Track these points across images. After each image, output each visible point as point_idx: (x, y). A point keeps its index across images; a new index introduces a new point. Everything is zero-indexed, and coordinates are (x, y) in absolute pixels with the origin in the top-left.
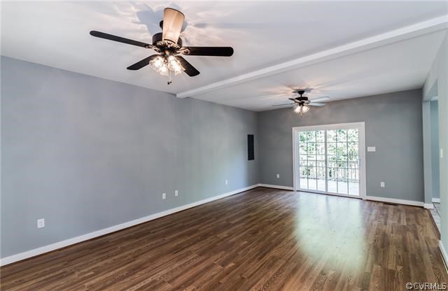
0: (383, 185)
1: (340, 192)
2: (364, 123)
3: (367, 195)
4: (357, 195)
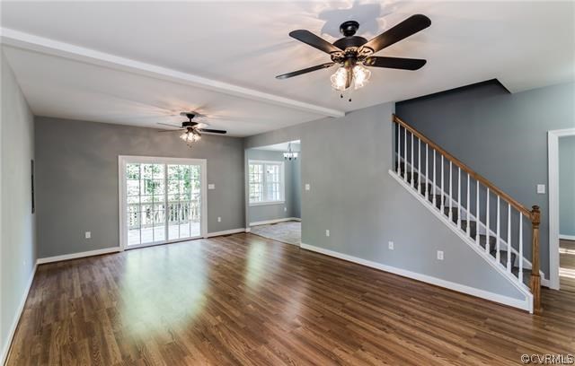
0: (219, 220)
1: (182, 237)
2: (205, 160)
3: (209, 232)
4: (198, 235)
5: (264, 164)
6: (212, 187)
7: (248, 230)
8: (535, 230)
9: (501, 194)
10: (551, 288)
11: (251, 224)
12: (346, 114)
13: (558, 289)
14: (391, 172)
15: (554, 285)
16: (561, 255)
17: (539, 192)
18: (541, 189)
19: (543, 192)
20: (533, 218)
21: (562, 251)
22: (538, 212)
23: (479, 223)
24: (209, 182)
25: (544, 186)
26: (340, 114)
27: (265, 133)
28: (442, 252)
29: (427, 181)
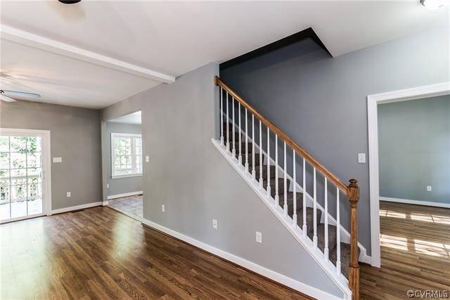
0: (69, 194)
2: (48, 131)
3: (53, 209)
4: (40, 212)
5: (132, 137)
6: (58, 160)
7: (105, 203)
8: (353, 210)
9: (317, 165)
10: (373, 265)
11: (109, 197)
12: (177, 78)
13: (379, 267)
14: (214, 141)
15: (375, 261)
16: (382, 218)
17: (360, 162)
18: (362, 158)
19: (364, 161)
20: (351, 195)
21: (383, 213)
22: (356, 187)
23: (305, 194)
24: (53, 155)
25: (364, 155)
26: (171, 79)
27: (115, 104)
28: (260, 234)
29: (261, 152)
